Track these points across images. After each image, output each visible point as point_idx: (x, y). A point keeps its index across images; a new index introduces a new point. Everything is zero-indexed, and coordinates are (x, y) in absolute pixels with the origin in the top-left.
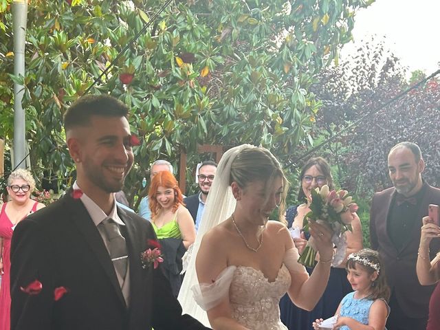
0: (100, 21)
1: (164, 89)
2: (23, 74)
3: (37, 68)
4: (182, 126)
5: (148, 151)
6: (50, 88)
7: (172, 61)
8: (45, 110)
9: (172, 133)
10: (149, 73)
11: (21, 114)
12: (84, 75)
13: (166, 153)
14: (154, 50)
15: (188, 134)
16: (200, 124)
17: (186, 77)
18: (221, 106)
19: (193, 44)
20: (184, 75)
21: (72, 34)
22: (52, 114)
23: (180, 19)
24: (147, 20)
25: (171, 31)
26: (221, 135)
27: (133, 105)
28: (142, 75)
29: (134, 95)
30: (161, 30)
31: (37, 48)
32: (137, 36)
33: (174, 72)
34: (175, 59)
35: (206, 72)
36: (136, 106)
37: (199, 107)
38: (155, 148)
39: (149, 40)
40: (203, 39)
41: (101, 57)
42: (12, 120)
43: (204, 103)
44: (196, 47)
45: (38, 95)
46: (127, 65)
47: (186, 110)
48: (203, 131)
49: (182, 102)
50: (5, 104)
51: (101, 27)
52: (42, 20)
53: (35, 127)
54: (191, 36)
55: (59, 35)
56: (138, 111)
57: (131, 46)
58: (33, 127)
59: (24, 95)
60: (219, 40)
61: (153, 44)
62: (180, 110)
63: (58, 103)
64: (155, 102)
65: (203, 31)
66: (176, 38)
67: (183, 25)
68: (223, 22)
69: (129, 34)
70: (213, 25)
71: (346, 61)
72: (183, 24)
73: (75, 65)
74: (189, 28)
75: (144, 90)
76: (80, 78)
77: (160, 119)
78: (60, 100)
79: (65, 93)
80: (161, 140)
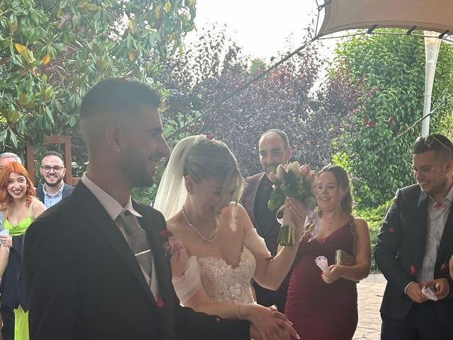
1: (5, 78)
4: (27, 117)
7: (12, 48)
9: (17, 123)
13: (12, 144)
15: (33, 124)
16: (47, 114)
17: (28, 65)
18: (67, 96)
19: (33, 31)
20: (25, 63)
23: (16, 3)
25: (7, 16)
26: (69, 125)
33: (14, 59)
34: (15, 48)
35: (48, 60)
37: (44, 97)
38: (0, 140)
40: (42, 25)
43: (49, 92)
44: (35, 34)
47: (29, 100)
48: (49, 121)
49: (25, 91)
54: (29, 22)
60: (59, 26)
62: (25, 100)
65: (41, 16)
66: (13, 24)
67: (20, 10)
68: (62, 7)
70: (51, 9)
71: (189, 49)
72: (19, 8)
74: (26, 13)
77: (4, 110)
80: (6, 131)
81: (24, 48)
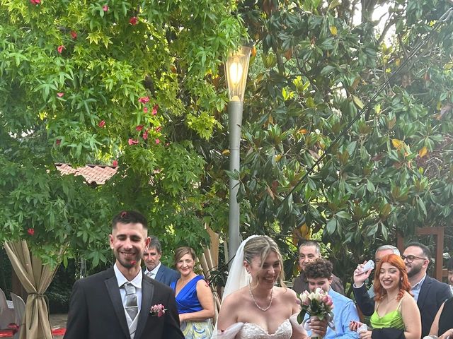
0: (312, 111)
1: (379, 173)
2: (238, 169)
3: (251, 163)
4: (399, 210)
5: (362, 237)
6: (264, 181)
7: (388, 143)
8: (259, 202)
9: (389, 216)
10: (364, 158)
11: (235, 207)
12: (297, 166)
13: (382, 238)
14: (369, 135)
15: (405, 217)
16: (419, 206)
17: (403, 159)
18: (442, 186)
19: (410, 125)
20: (401, 156)
21: (285, 126)
22: (265, 205)
23: (396, 101)
24: (361, 105)
25: (386, 113)
26: (442, 216)
27: (346, 192)
28: (356, 160)
29: (348, 181)
30: (376, 114)
31: (252, 142)
32: (351, 124)
33: (390, 154)
34: (391, 141)
35: (424, 152)
36: (350, 192)
37: (417, 189)
38: (371, 233)
39: (364, 125)
40: (420, 119)
41: (314, 147)
42: (227, 214)
43: (423, 184)
44: (413, 128)
45: (253, 189)
46: (341, 151)
47: (403, 193)
48: (422, 212)
49: (398, 184)
50: (221, 199)
51: (314, 117)
52: (256, 116)
53: (249, 220)
54: (407, 117)
55: (274, 129)
56: (352, 197)
57: (345, 133)
58: (247, 219)
59: (239, 189)
60: (438, 118)
61: (369, 129)
62: (397, 193)
63: (272, 195)
64: (370, 186)
65: (420, 111)
66: (392, 120)
67: (399, 107)
68: (442, 99)
69: (342, 121)
70: (431, 103)
72: (398, 106)
73: (288, 157)
74: (405, 109)
75: (358, 175)
76: (293, 169)
77: (376, 204)
78: (273, 192)
79: (278, 184)
80: (377, 225)
81: (401, 142)
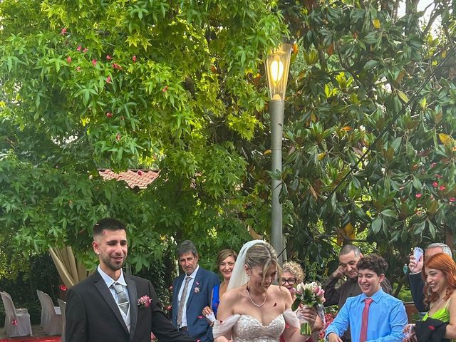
0: (356, 108)
1: (426, 169)
2: (280, 170)
3: (293, 163)
4: (447, 206)
5: (409, 235)
6: (307, 181)
7: (435, 138)
8: (301, 202)
9: (437, 214)
10: (410, 154)
11: (278, 208)
12: (341, 164)
13: (430, 236)
14: (415, 130)
15: (453, 213)
17: (450, 154)
20: (449, 151)
21: (328, 124)
22: (308, 206)
23: (443, 94)
24: (406, 100)
25: (433, 107)
27: (392, 189)
28: (401, 156)
29: (394, 178)
30: (422, 109)
31: (294, 141)
32: (396, 117)
33: (437, 149)
34: (438, 136)
36: (396, 189)
38: (418, 231)
39: (410, 120)
41: (357, 144)
42: (270, 216)
45: (295, 189)
46: (386, 148)
47: (451, 189)
49: (446, 180)
50: (263, 201)
51: (358, 114)
52: (298, 115)
53: (292, 221)
54: (455, 110)
55: (316, 127)
56: (398, 195)
57: (389, 129)
58: (290, 220)
59: (282, 190)
61: (415, 124)
62: (445, 189)
63: (315, 194)
64: (416, 183)
66: (438, 114)
67: (446, 101)
69: (387, 116)
72: (445, 99)
73: (331, 156)
74: (452, 102)
75: (403, 172)
76: (337, 167)
77: (424, 202)
78: (317, 191)
79: (321, 183)
80: (424, 222)
81: (448, 137)
